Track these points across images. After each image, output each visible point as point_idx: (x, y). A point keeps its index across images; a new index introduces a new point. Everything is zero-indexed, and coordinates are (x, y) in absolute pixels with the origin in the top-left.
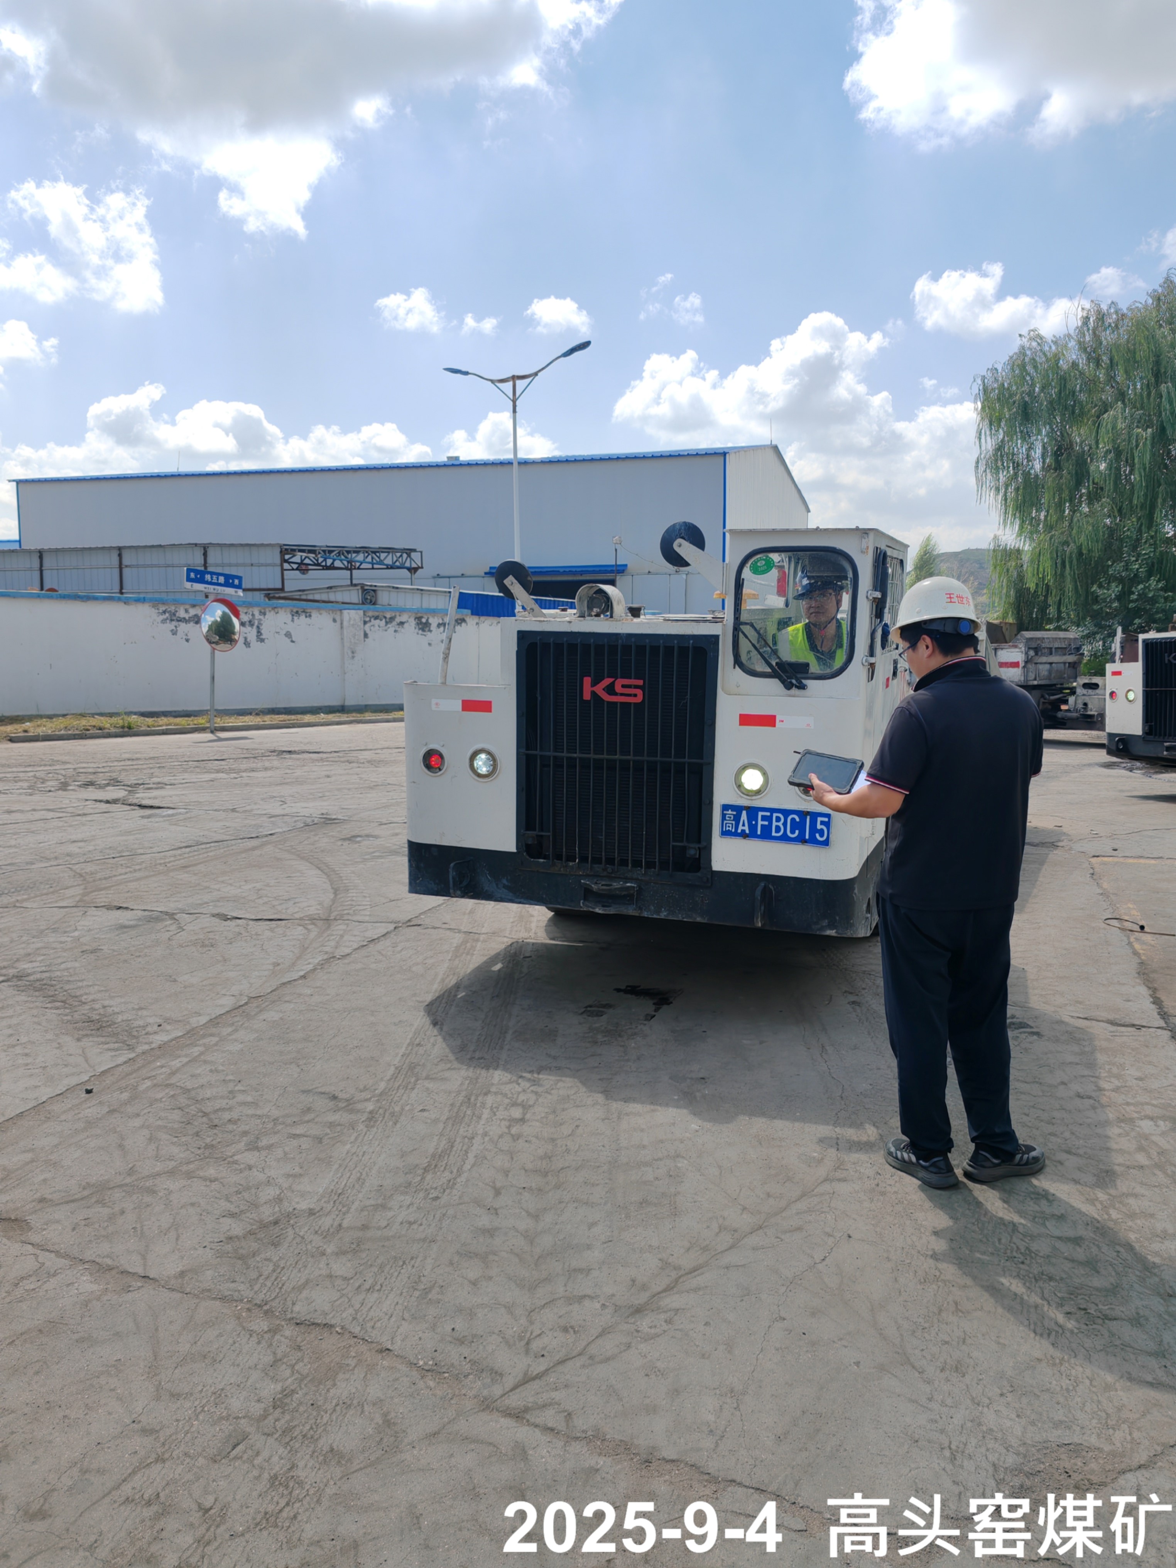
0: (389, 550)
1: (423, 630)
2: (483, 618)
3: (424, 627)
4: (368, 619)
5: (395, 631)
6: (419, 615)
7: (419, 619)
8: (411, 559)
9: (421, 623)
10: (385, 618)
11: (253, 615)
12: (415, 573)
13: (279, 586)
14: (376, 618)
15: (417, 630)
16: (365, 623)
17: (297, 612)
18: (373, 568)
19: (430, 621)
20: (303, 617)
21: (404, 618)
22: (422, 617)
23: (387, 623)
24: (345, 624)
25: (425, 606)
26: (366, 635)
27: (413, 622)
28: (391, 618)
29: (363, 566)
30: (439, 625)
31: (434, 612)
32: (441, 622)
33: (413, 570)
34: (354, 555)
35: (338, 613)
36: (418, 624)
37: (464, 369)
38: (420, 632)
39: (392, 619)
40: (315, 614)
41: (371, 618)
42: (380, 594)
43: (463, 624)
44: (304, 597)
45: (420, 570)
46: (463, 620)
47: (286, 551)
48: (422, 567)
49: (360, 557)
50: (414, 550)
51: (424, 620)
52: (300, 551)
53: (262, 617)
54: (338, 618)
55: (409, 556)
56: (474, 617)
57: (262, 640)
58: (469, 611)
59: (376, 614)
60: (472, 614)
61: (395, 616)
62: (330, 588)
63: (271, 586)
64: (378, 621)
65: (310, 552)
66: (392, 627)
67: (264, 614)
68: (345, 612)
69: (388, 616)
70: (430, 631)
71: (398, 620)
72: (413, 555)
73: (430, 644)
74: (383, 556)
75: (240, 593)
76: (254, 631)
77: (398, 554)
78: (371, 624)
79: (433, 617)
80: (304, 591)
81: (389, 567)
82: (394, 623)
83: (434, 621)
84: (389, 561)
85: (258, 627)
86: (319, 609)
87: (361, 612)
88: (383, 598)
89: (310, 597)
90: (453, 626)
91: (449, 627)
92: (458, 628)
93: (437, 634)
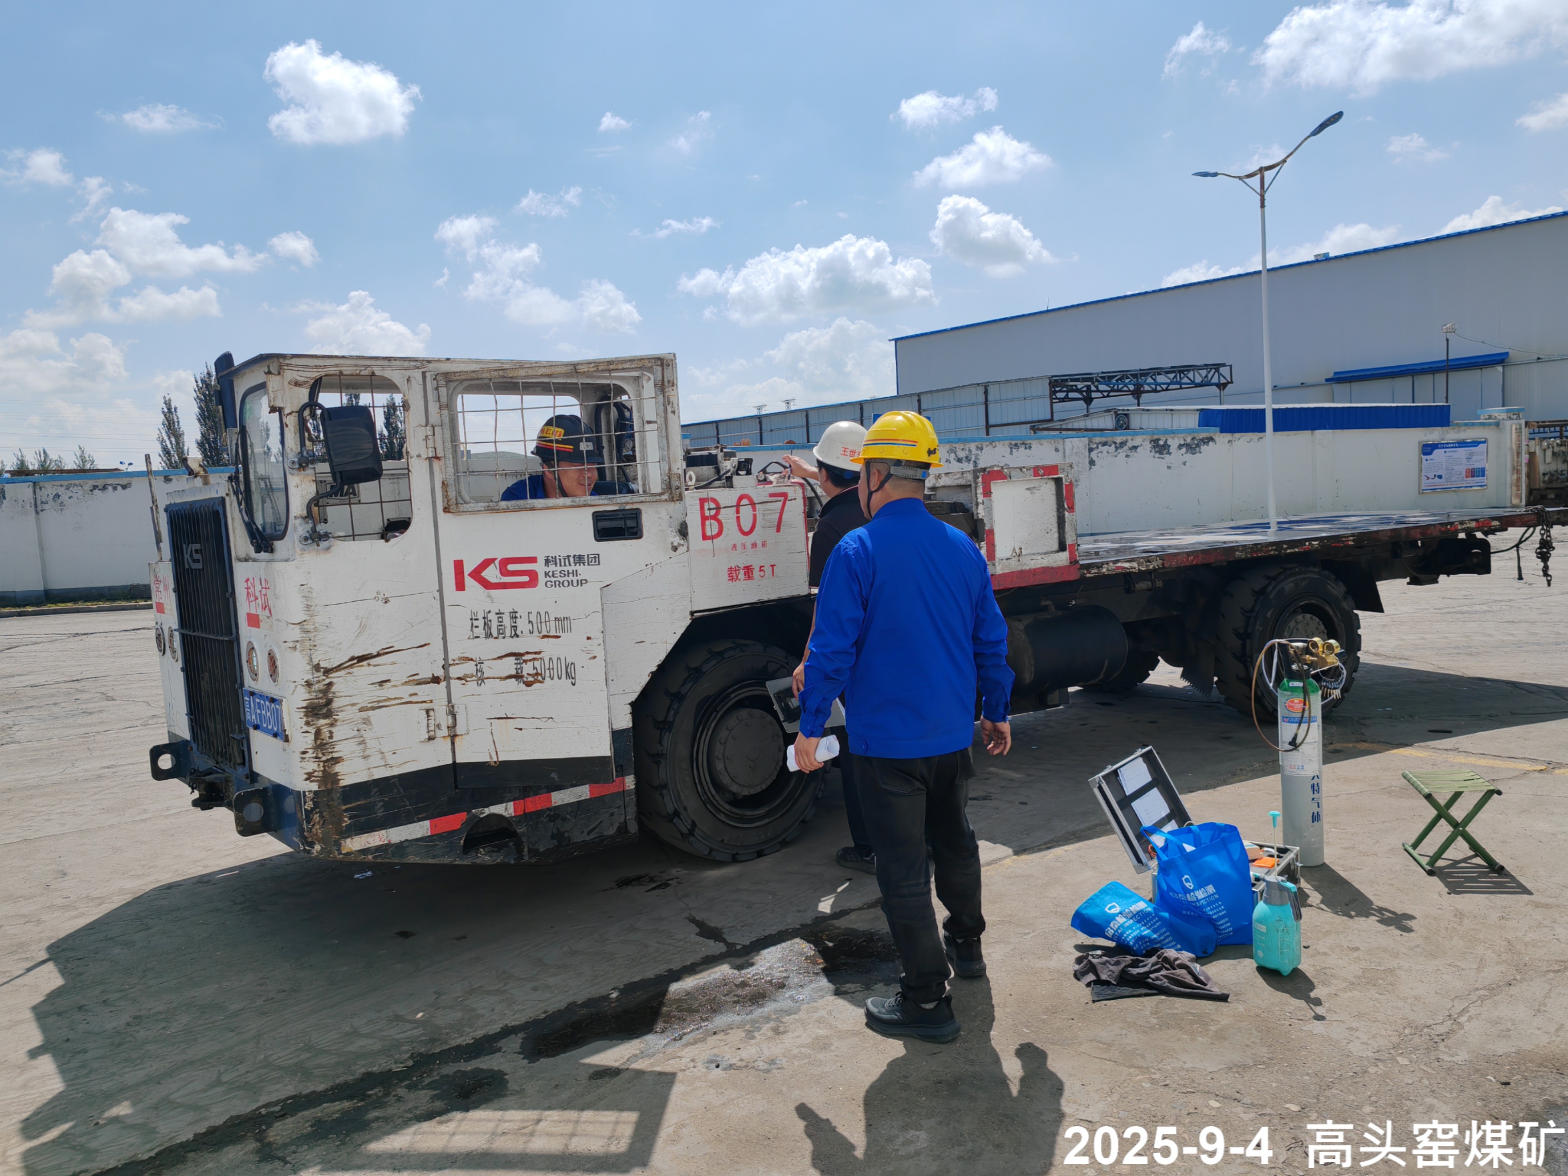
1: (1161, 453)
2: (1237, 435)
3: (1161, 448)
4: (1095, 446)
5: (1127, 456)
6: (1156, 437)
7: (1155, 442)
8: (1220, 374)
9: (1158, 445)
10: (1115, 443)
12: (1224, 389)
13: (1049, 417)
14: (1105, 444)
15: (1153, 453)
16: (1091, 450)
17: (1016, 445)
18: (1181, 388)
19: (1169, 443)
20: (1022, 449)
21: (1138, 441)
22: (1159, 440)
23: (1117, 448)
24: (1067, 452)
26: (1092, 463)
27: (1148, 446)
28: (1121, 443)
30: (1180, 447)
31: (1173, 432)
32: (1182, 443)
33: (1222, 386)
34: (1142, 378)
35: (1061, 442)
36: (1154, 447)
37: (1212, 171)
38: (1157, 455)
39: (1123, 444)
41: (1098, 444)
42: (1132, 417)
43: (1211, 443)
44: (1064, 427)
45: (1229, 385)
46: (1211, 439)
47: (1056, 381)
48: (1232, 382)
50: (1224, 365)
51: (1161, 443)
53: (979, 452)
54: (1060, 448)
55: (1217, 370)
56: (1225, 434)
58: (1218, 429)
59: (1104, 439)
60: (1222, 431)
61: (1127, 441)
62: (1087, 415)
64: (1106, 447)
65: (1086, 380)
66: (1122, 453)
67: (982, 449)
68: (1067, 440)
70: (1169, 453)
71: (1130, 444)
72: (1222, 370)
73: (1169, 467)
77: (1204, 373)
78: (1099, 450)
79: (1173, 438)
80: (1064, 420)
81: (1197, 385)
82: (1126, 448)
83: (1174, 443)
84: (1197, 379)
85: (975, 462)
87: (1086, 440)
88: (1136, 421)
89: (1070, 426)
90: (1198, 445)
91: (1191, 448)
92: (1204, 448)
93: (1177, 456)
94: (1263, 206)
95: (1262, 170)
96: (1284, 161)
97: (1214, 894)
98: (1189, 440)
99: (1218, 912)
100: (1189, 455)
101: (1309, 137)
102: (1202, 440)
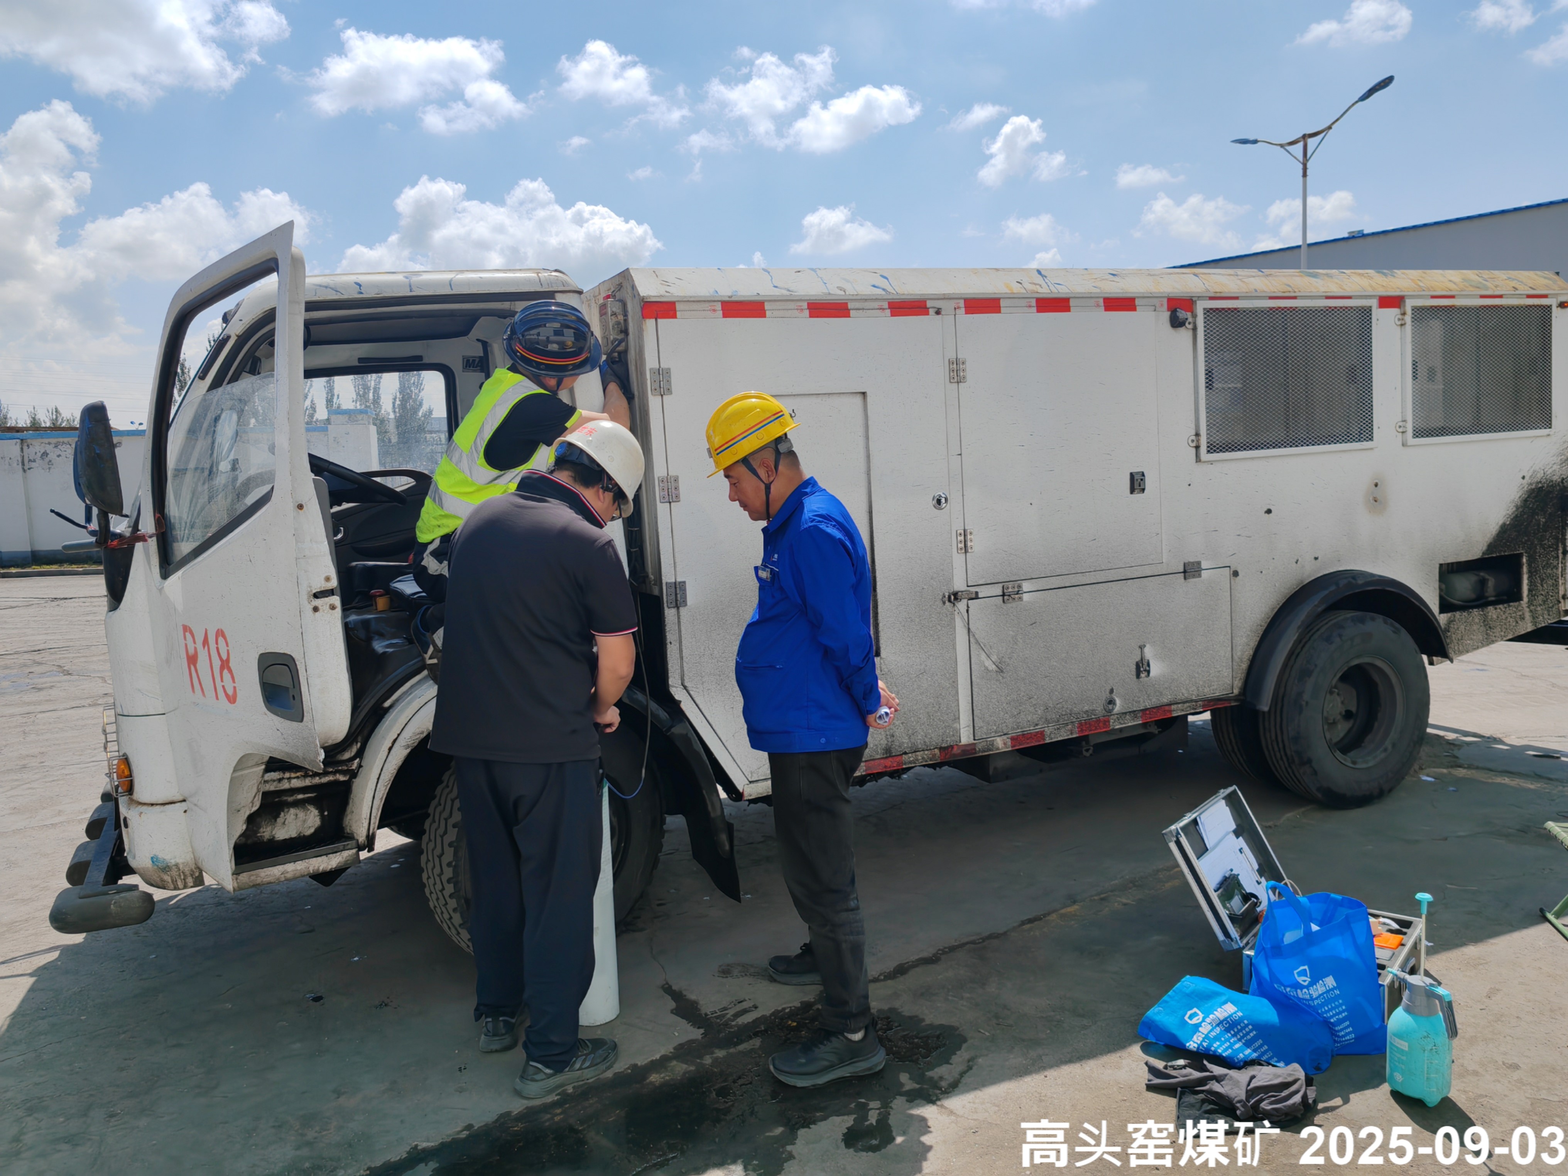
37: (1252, 138)
94: (1305, 175)
95: (1305, 137)
96: (1330, 128)
97: (1335, 988)
99: (1338, 1014)
101: (1357, 102)
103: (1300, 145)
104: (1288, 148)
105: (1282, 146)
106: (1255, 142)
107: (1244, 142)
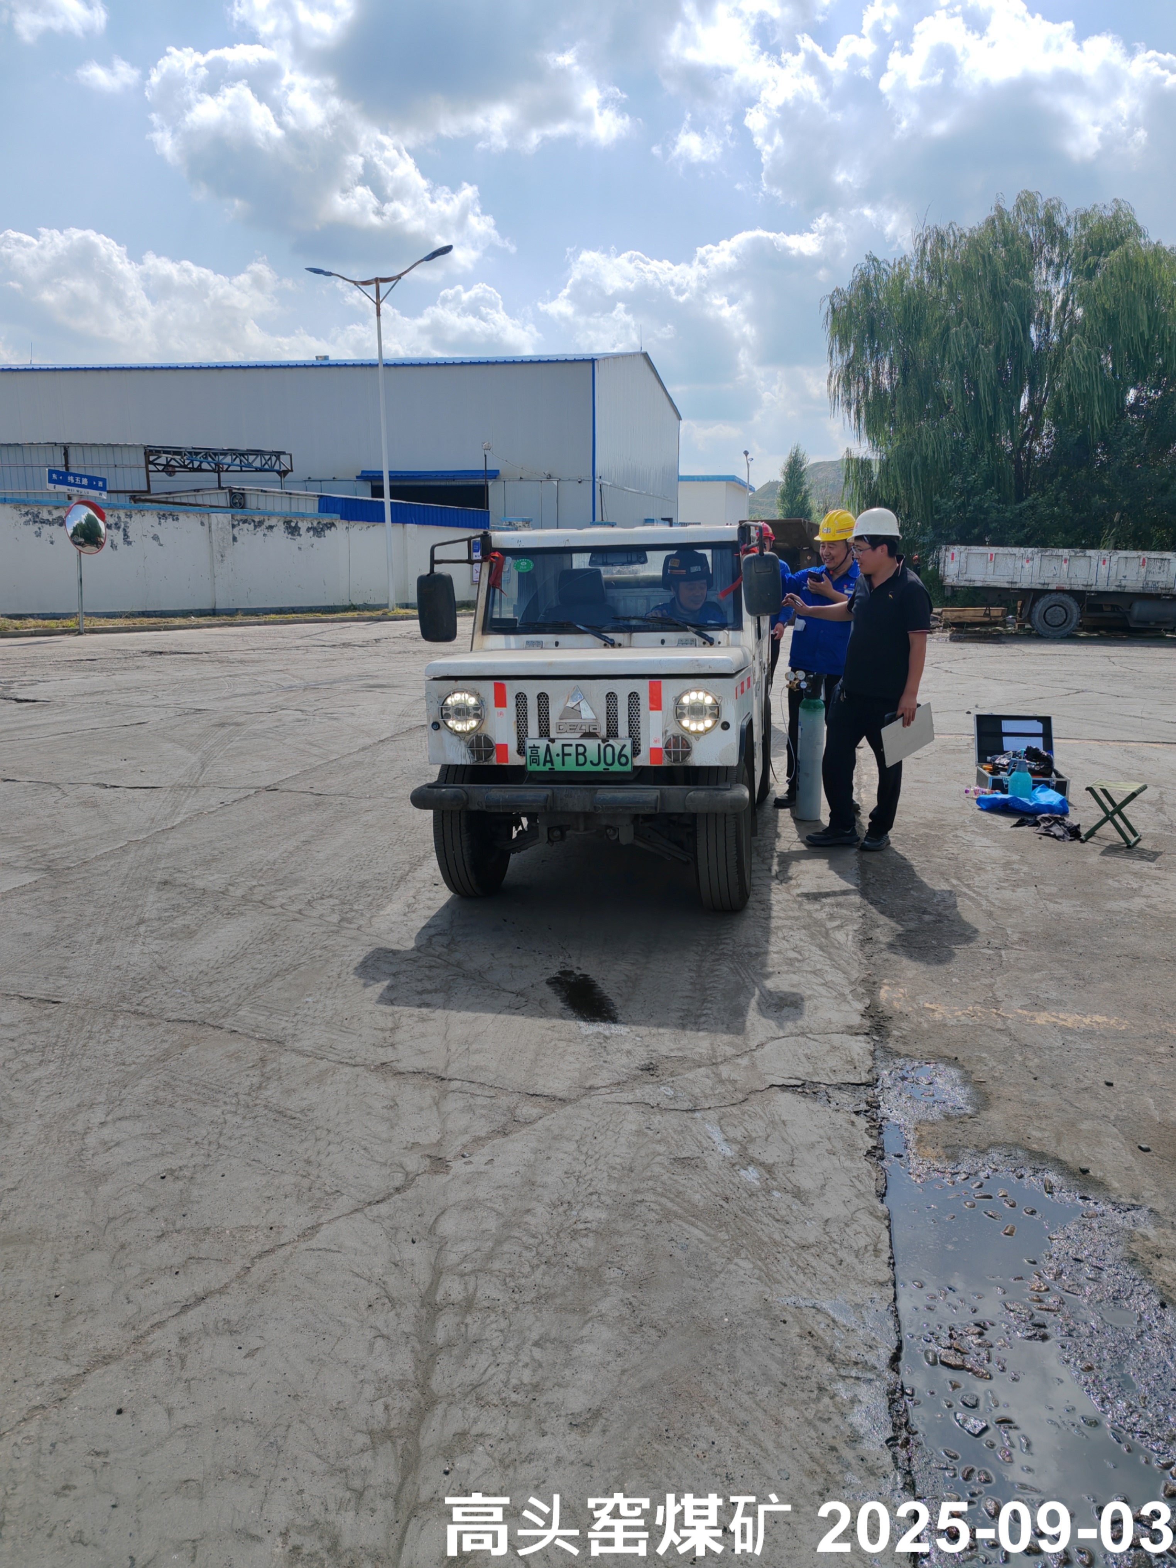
0: (258, 453)
1: (293, 534)
2: (352, 523)
3: (293, 530)
4: (236, 523)
5: (264, 535)
6: (288, 519)
7: (288, 523)
8: (280, 462)
9: (290, 527)
10: (254, 521)
11: (119, 518)
12: (285, 476)
13: (145, 488)
14: (245, 522)
15: (286, 534)
16: (234, 526)
17: (164, 515)
18: (241, 471)
19: (300, 525)
20: (170, 520)
21: (273, 521)
22: (291, 521)
23: (255, 527)
24: (213, 527)
25: (294, 510)
26: (235, 539)
27: (281, 527)
28: (259, 522)
29: (231, 468)
30: (308, 529)
31: (303, 516)
32: (310, 526)
33: (283, 473)
34: (221, 457)
35: (206, 516)
36: (287, 528)
37: (326, 270)
38: (290, 536)
39: (261, 523)
40: (182, 517)
41: (239, 522)
42: (248, 497)
43: (332, 528)
44: (171, 500)
45: (290, 474)
46: (333, 525)
47: (150, 452)
48: (292, 471)
49: (228, 460)
50: (284, 453)
51: (293, 524)
52: (165, 452)
53: (128, 520)
54: (206, 522)
55: (278, 458)
56: (343, 521)
57: (129, 543)
58: (336, 516)
59: (244, 517)
60: (340, 518)
61: (264, 520)
62: (198, 490)
63: (137, 489)
64: (246, 525)
65: (175, 453)
66: (261, 531)
67: (130, 516)
68: (213, 515)
69: (257, 520)
70: (300, 535)
71: (267, 523)
72: (282, 458)
73: (300, 548)
74: (251, 458)
75: (104, 496)
76: (121, 533)
77: (267, 457)
78: (240, 527)
79: (302, 521)
80: (170, 493)
81: (257, 470)
82: (264, 527)
83: (303, 525)
84: (257, 464)
85: (124, 530)
86: (186, 512)
87: (229, 516)
88: (252, 502)
89: (177, 500)
90: (322, 530)
91: (318, 531)
92: (327, 532)
93: (306, 538)
94: (379, 314)
95: (378, 281)
96: (399, 277)
98: (315, 524)
100: (315, 538)
101: (422, 261)
102: (326, 525)
103: (374, 286)
104: (363, 287)
105: (355, 283)
106: (329, 274)
107: (318, 271)
